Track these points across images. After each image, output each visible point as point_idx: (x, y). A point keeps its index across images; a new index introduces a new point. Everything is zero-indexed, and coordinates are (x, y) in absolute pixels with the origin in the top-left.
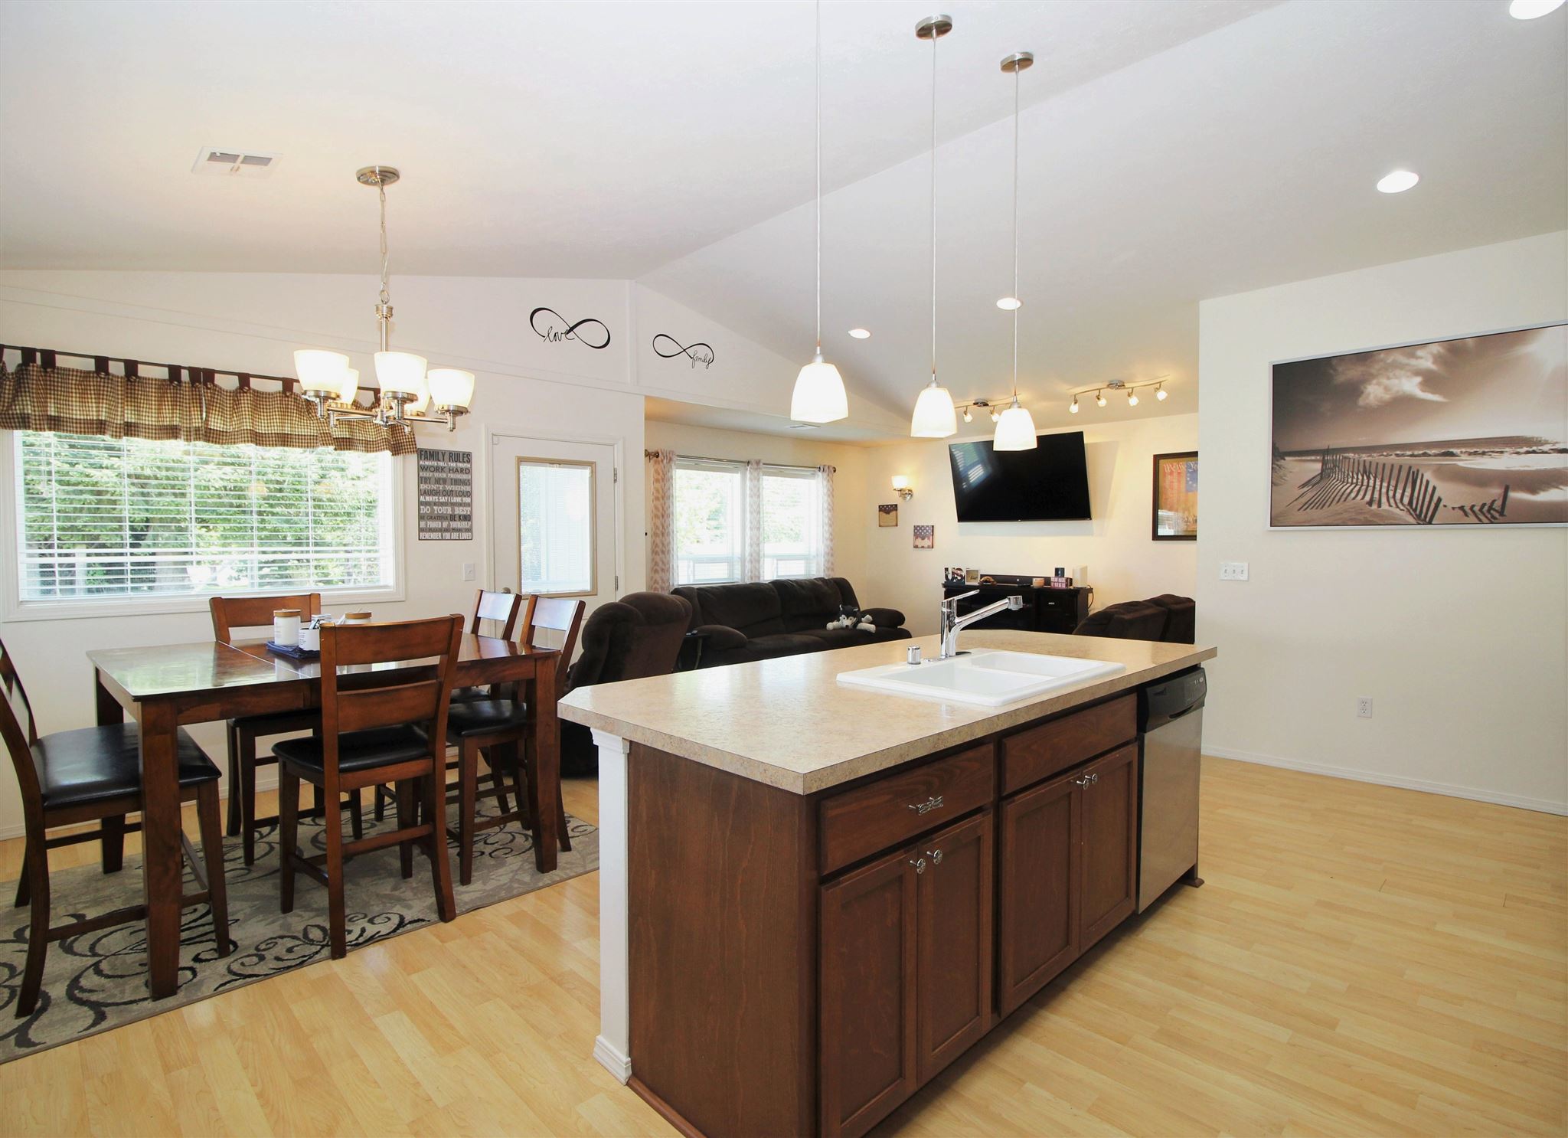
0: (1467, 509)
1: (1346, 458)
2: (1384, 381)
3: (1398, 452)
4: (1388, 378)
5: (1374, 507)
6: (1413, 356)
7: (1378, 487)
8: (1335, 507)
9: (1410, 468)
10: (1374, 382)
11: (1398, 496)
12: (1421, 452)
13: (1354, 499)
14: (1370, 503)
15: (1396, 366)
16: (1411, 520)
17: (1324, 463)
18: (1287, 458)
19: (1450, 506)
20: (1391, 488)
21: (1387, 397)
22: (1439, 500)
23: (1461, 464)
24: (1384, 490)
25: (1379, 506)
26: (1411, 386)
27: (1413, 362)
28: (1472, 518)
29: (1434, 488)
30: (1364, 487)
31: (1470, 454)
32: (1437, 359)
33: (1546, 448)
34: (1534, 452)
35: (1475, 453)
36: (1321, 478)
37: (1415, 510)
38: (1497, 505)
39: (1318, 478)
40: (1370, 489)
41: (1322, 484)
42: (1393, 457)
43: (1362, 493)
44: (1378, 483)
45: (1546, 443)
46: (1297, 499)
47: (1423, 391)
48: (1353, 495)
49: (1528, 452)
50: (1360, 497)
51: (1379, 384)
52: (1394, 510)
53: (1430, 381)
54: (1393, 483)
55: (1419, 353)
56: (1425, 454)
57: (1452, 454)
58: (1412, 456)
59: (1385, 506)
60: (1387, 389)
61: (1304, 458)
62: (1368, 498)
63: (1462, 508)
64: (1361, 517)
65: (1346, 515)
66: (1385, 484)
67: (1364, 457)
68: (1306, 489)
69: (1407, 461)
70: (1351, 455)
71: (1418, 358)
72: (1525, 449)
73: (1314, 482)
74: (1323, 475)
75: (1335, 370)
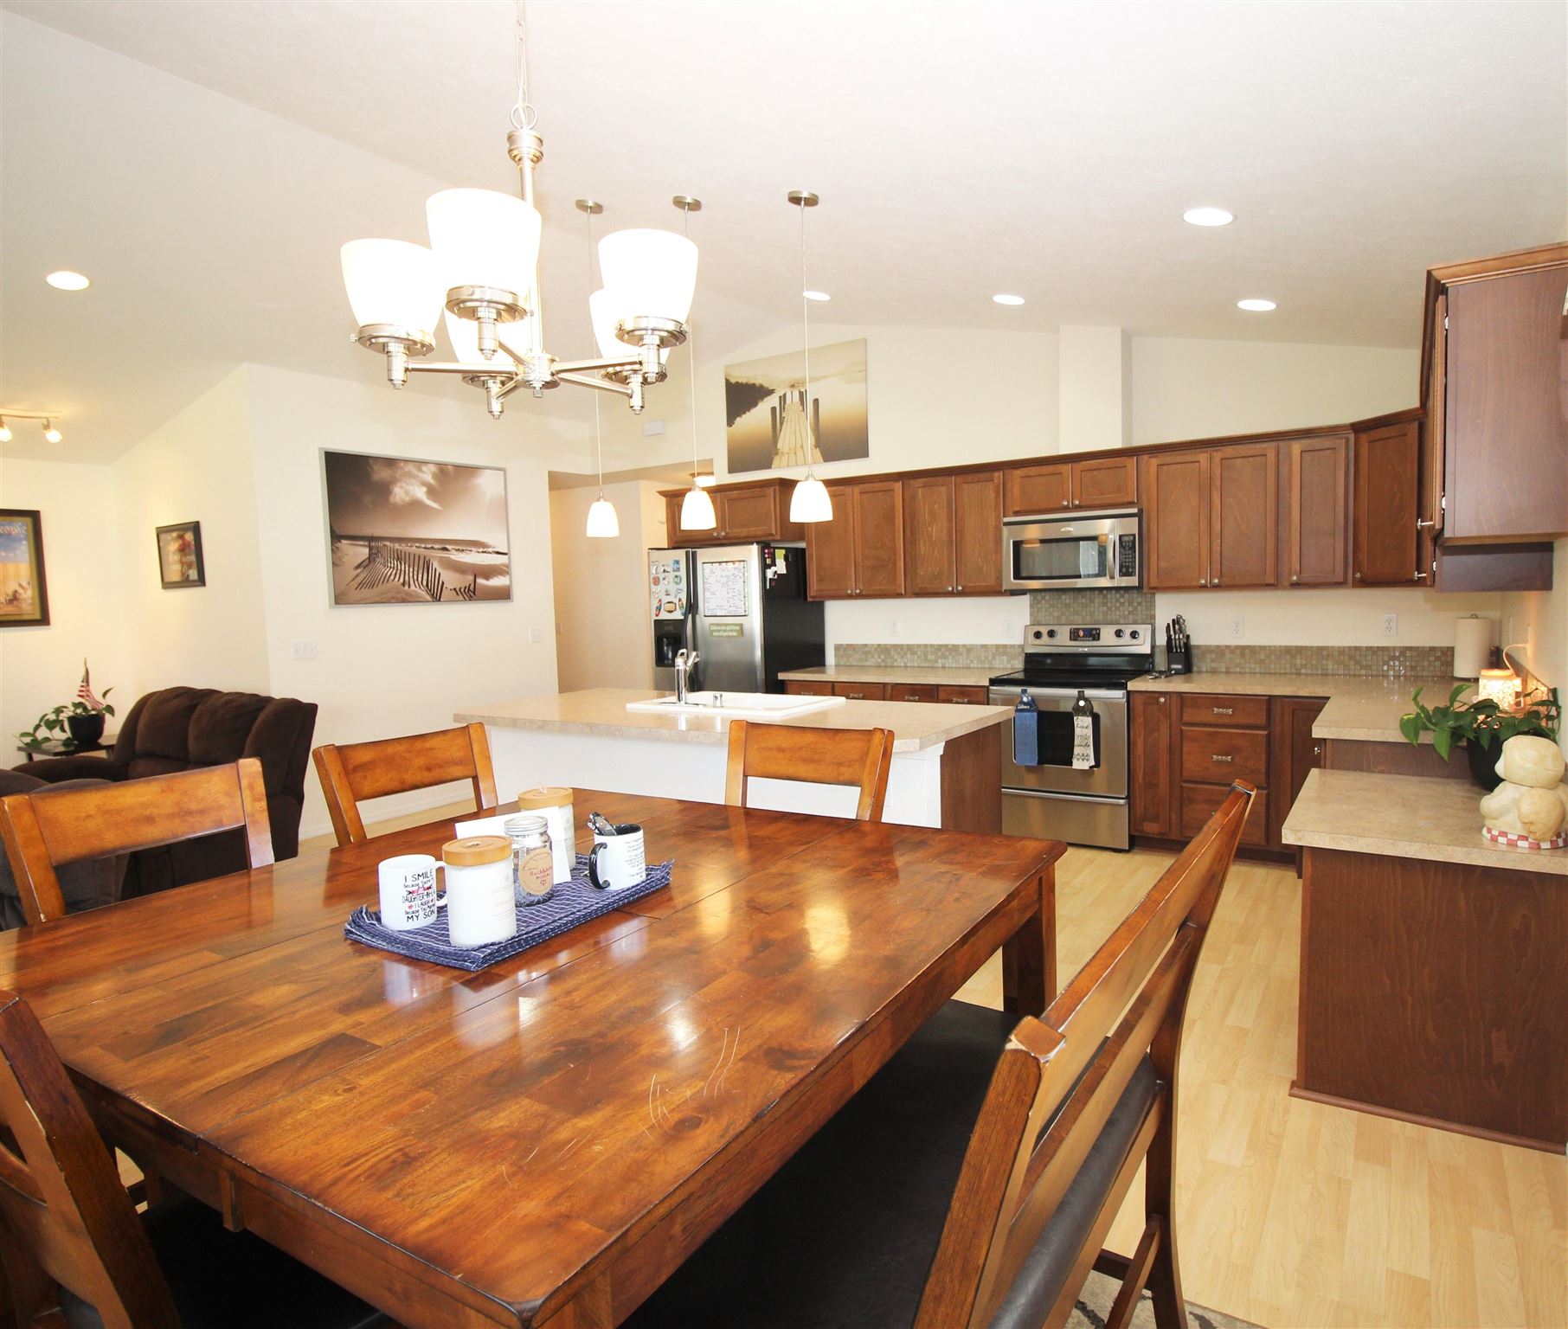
0: (458, 590)
1: (385, 545)
2: (404, 485)
3: (417, 545)
4: (407, 484)
5: (407, 587)
6: (420, 469)
7: (407, 571)
8: (381, 588)
9: (425, 557)
10: (399, 484)
11: (420, 579)
12: (430, 546)
13: (394, 580)
14: (403, 584)
15: (409, 475)
16: (429, 598)
17: (371, 548)
18: (342, 541)
19: (449, 588)
20: (415, 573)
21: (407, 499)
22: (443, 583)
23: (452, 557)
24: (411, 574)
25: (409, 587)
26: (420, 493)
27: (421, 474)
28: (461, 597)
29: (440, 574)
30: (399, 572)
31: (457, 550)
32: (435, 476)
33: (490, 550)
34: (485, 552)
35: (458, 550)
36: (370, 562)
37: (430, 591)
38: (472, 587)
39: (367, 561)
40: (403, 572)
41: (371, 565)
42: (414, 548)
43: (398, 576)
44: (407, 568)
45: (489, 547)
46: (353, 580)
47: (429, 499)
48: (392, 577)
49: (483, 552)
50: (397, 579)
51: (401, 487)
52: (418, 590)
53: (431, 492)
54: (416, 569)
55: (424, 468)
56: (432, 548)
57: (446, 549)
58: (425, 548)
59: (413, 587)
60: (407, 493)
61: (355, 542)
62: (402, 580)
63: (455, 589)
64: (398, 596)
65: (389, 595)
66: (411, 570)
67: (397, 546)
68: (359, 570)
69: (422, 552)
70: (388, 543)
71: (423, 472)
72: (481, 550)
73: (364, 564)
74: (371, 559)
75: (371, 468)
